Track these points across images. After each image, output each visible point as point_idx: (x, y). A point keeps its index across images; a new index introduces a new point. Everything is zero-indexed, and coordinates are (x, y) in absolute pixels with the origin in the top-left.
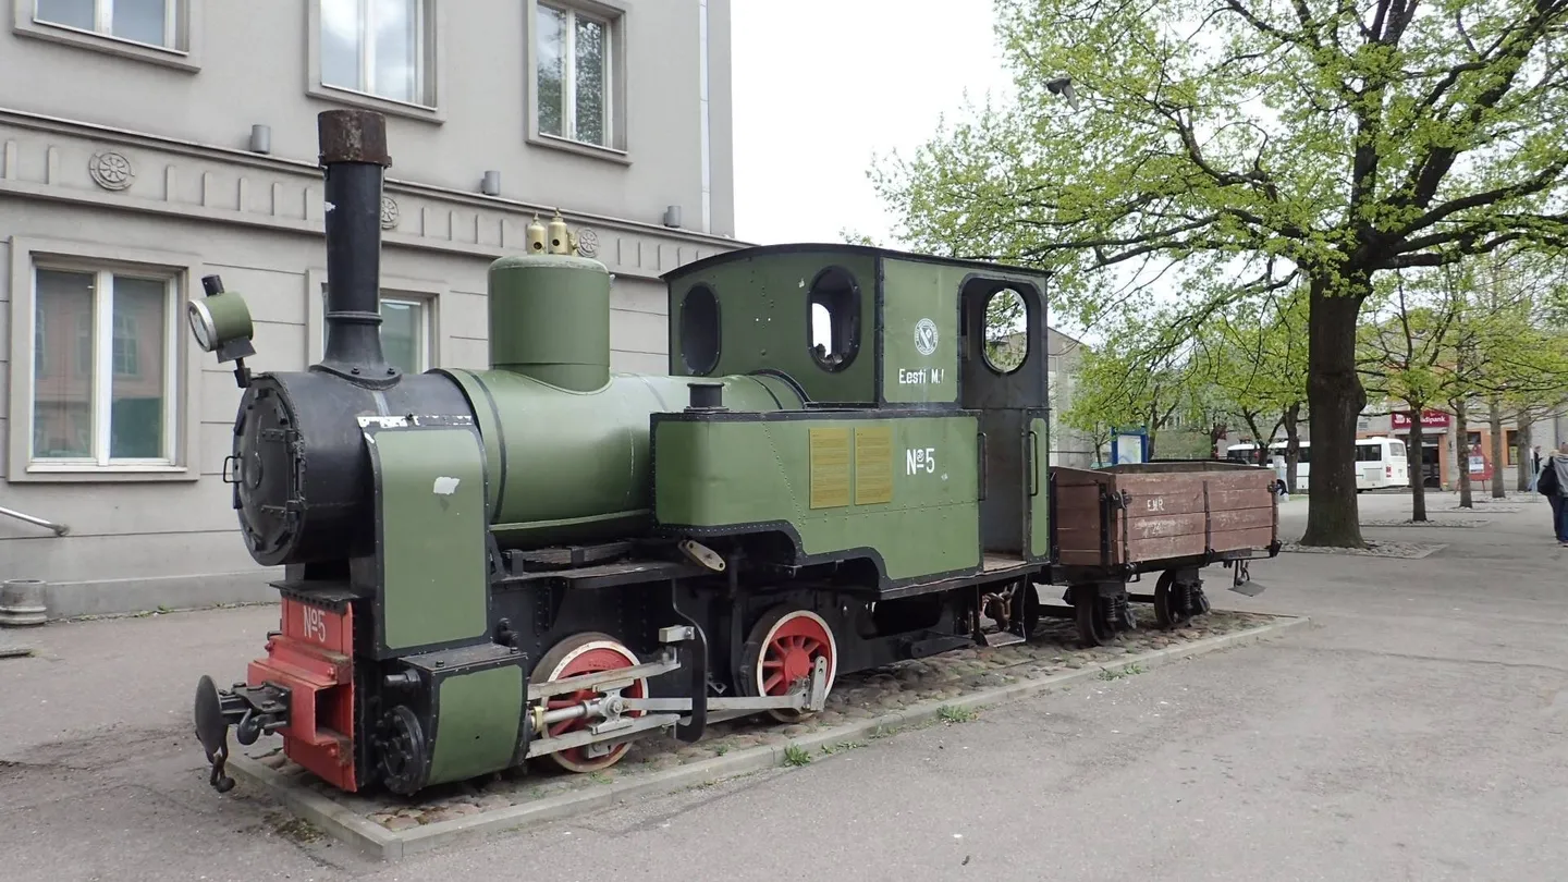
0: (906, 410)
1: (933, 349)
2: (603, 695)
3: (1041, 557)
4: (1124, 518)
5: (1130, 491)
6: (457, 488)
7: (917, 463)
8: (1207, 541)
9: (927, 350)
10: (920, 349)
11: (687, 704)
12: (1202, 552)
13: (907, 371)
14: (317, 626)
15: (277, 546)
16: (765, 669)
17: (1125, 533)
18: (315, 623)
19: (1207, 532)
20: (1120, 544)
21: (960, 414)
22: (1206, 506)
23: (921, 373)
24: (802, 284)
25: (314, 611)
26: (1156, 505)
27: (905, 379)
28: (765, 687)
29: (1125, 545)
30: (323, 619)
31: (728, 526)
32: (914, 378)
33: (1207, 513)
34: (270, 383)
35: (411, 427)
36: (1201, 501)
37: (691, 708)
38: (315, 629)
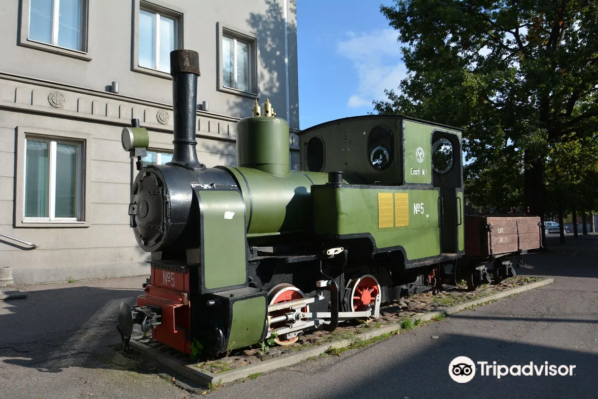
0: (413, 186)
1: (423, 160)
2: (294, 311)
3: (462, 251)
4: (490, 236)
5: (492, 224)
6: (233, 217)
7: (418, 209)
8: (518, 246)
9: (421, 161)
10: (418, 160)
11: (328, 315)
12: (517, 250)
13: (413, 169)
14: (170, 279)
15: (155, 243)
16: (354, 300)
17: (490, 242)
18: (169, 278)
19: (518, 242)
20: (489, 246)
21: (433, 189)
22: (518, 231)
23: (418, 171)
24: (364, 133)
25: (168, 273)
26: (501, 231)
27: (412, 173)
28: (354, 307)
29: (491, 247)
30: (173, 276)
31: (348, 235)
32: (416, 172)
33: (518, 234)
34: (150, 170)
35: (213, 189)
36: (516, 230)
37: (330, 317)
38: (169, 281)
